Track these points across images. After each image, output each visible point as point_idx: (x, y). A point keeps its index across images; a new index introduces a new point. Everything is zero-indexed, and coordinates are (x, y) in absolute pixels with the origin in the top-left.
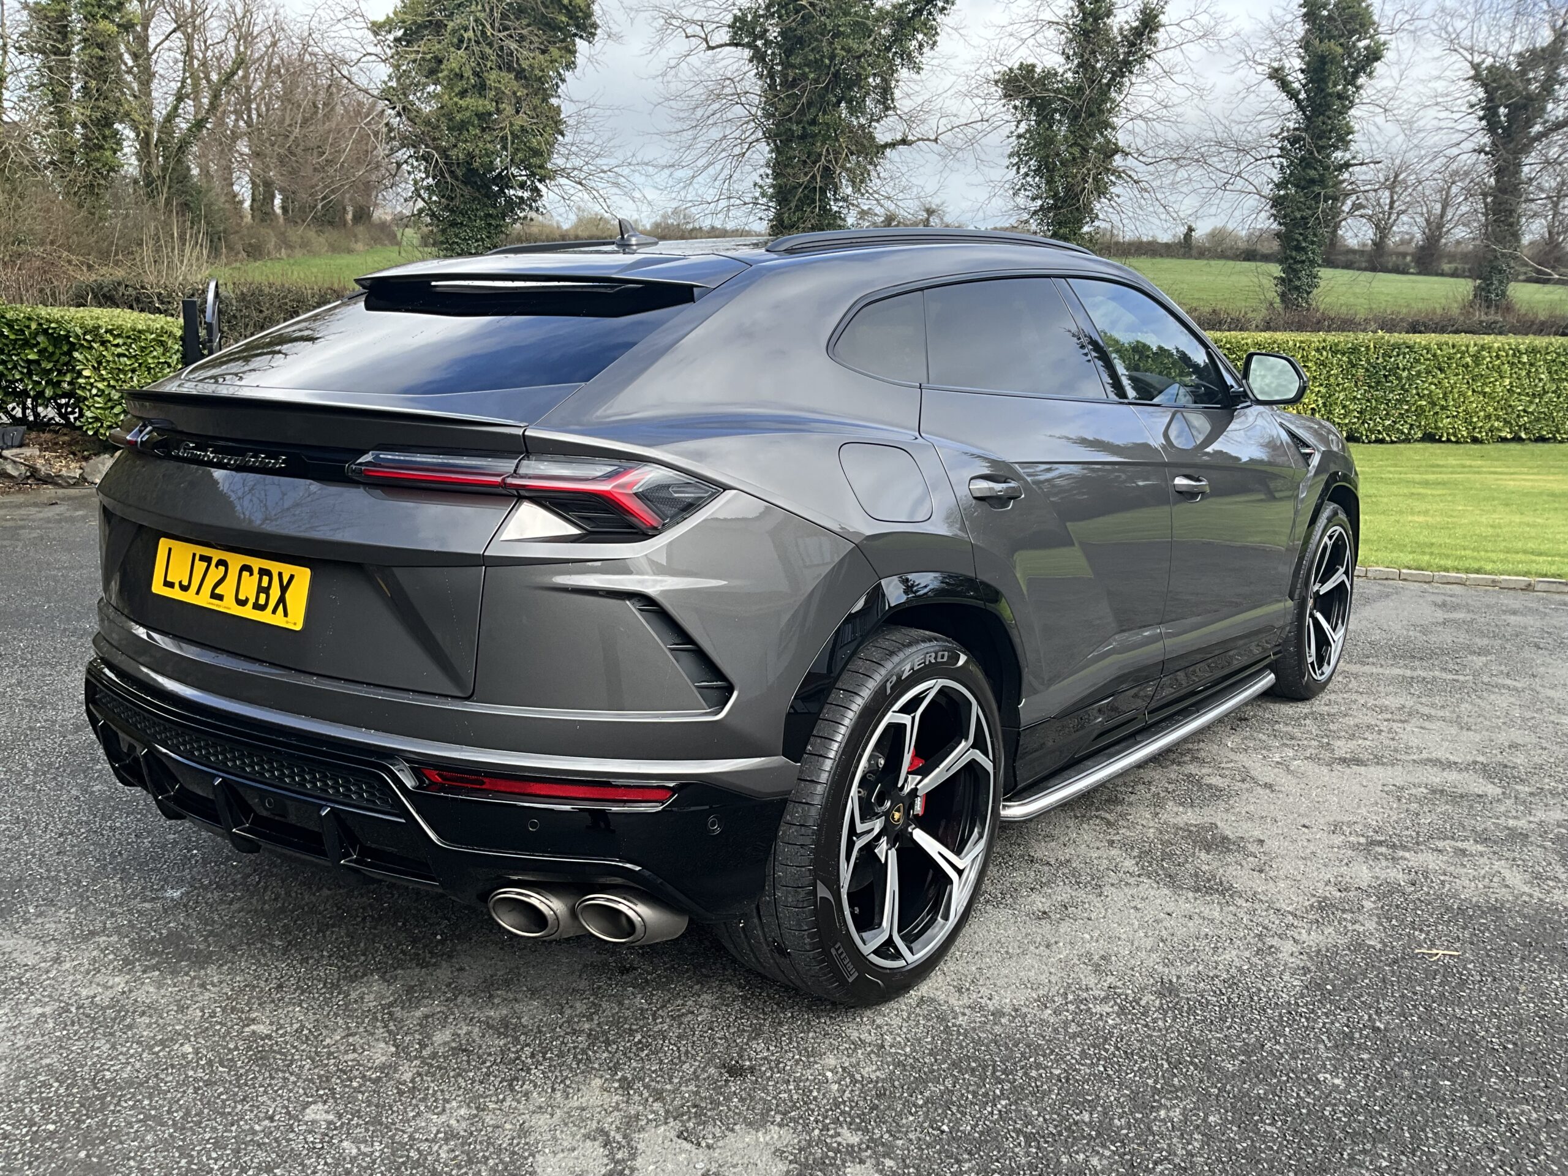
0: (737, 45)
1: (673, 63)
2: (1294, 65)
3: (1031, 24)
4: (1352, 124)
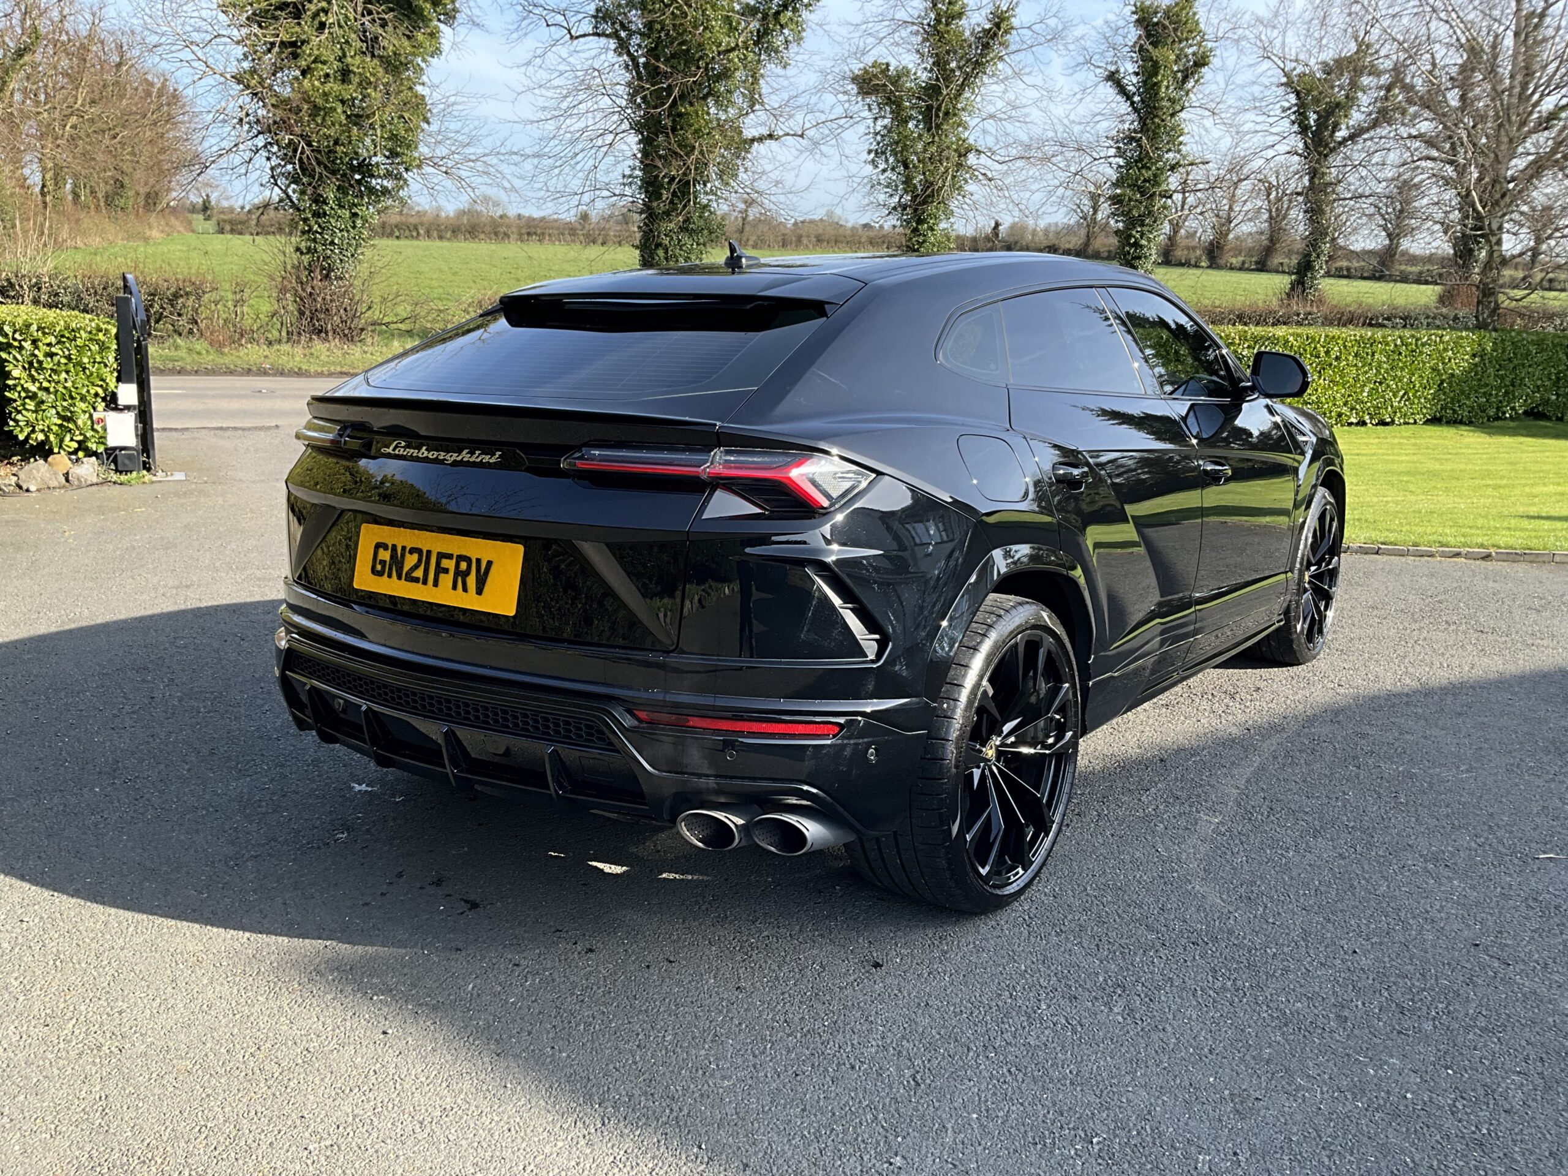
0: (599, 35)
2: (1128, 68)
4: (1182, 126)
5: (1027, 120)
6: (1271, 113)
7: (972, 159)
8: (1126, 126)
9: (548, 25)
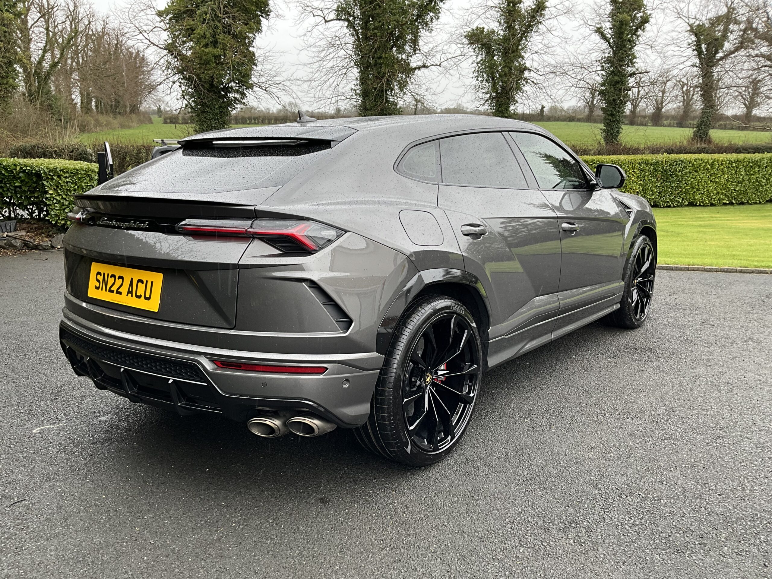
0: (339, 20)
1: (309, 29)
2: (607, 26)
3: (483, 8)
4: (635, 54)
5: (555, 53)
6: (682, 46)
7: (526, 74)
8: (607, 55)
9: (314, 16)
